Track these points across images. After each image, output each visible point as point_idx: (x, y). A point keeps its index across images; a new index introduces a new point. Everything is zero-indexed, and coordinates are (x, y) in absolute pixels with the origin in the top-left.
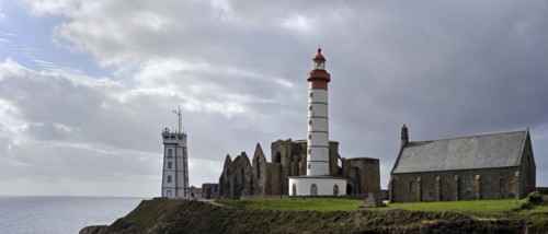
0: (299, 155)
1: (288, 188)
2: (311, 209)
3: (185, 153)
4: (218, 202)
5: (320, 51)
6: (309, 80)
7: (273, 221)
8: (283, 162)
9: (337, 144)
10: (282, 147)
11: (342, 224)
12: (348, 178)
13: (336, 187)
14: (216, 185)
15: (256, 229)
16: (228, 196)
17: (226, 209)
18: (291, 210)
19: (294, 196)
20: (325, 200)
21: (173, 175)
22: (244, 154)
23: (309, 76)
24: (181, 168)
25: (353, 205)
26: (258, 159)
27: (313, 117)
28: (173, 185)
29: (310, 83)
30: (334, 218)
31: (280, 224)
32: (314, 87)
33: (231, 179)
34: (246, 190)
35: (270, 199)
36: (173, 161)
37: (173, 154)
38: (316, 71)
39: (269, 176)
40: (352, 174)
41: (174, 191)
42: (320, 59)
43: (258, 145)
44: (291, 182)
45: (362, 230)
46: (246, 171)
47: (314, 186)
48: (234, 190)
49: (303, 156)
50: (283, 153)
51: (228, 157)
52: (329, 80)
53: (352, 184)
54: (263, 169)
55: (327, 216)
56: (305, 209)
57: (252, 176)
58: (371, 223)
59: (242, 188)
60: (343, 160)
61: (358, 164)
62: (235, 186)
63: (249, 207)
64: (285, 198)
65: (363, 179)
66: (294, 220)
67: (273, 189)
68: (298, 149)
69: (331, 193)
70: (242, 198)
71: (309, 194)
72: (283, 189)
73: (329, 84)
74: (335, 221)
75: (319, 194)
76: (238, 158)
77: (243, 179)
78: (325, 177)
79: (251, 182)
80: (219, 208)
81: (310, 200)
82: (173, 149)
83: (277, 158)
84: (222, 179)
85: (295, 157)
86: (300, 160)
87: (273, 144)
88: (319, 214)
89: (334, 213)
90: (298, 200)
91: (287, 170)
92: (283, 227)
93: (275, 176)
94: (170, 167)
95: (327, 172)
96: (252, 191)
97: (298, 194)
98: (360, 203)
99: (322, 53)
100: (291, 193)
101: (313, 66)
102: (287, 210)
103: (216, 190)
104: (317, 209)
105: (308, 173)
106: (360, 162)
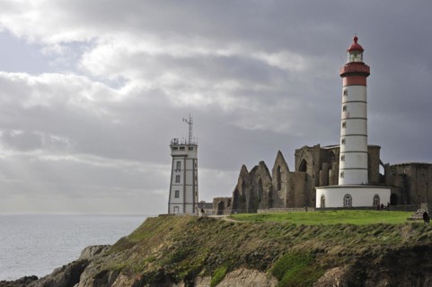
0: (329, 162)
1: (314, 200)
2: (344, 222)
3: (195, 165)
4: (231, 217)
5: (356, 39)
6: (342, 75)
7: (296, 235)
8: (310, 171)
9: (378, 148)
10: (308, 154)
11: (385, 238)
12: (391, 186)
13: (377, 197)
14: (229, 200)
15: (276, 244)
16: (243, 211)
17: (240, 224)
18: (319, 223)
19: (323, 208)
20: (361, 212)
21: (181, 189)
22: (262, 163)
23: (342, 71)
24: (189, 180)
25: (400, 218)
26: (279, 167)
27: (348, 118)
28: (181, 200)
29: (345, 79)
30: (374, 232)
31: (305, 239)
32: (349, 84)
33: (247, 192)
34: (264, 202)
35: (293, 212)
36: (181, 174)
37: (182, 168)
38: (352, 64)
39: (292, 187)
40: (398, 182)
41: (181, 207)
42: (357, 50)
43: (280, 153)
44: (319, 192)
45: (412, 245)
46: (264, 182)
47: (348, 197)
48: (251, 203)
49: (334, 163)
50: (309, 161)
51: (244, 167)
52: (368, 74)
53: (399, 194)
54: (284, 178)
55: (365, 230)
56: (336, 222)
57: (271, 188)
58: (426, 237)
59: (260, 201)
60: (386, 167)
61: (407, 171)
62: (252, 198)
63: (267, 221)
64: (311, 211)
65: (413, 187)
66: (323, 235)
67: (297, 201)
68: (328, 157)
69: (371, 204)
70: (260, 212)
71: (342, 206)
72: (309, 201)
73: (368, 78)
74: (376, 234)
75: (354, 205)
76: (256, 168)
77: (261, 191)
78: (362, 186)
79: (271, 194)
80: (232, 224)
81: (343, 212)
82: (182, 161)
83: (303, 167)
84: (236, 192)
85: (324, 165)
86: (330, 168)
87: (297, 151)
88: (354, 228)
89: (375, 227)
90: (327, 212)
91: (313, 181)
92: (308, 242)
93: (299, 187)
94: (178, 181)
95: (365, 181)
96: (271, 204)
97: (327, 205)
98: (410, 215)
99: (358, 42)
100: (318, 205)
101: (349, 59)
102: (313, 223)
103: (229, 205)
104: (351, 222)
105: (341, 182)
106: (409, 169)
